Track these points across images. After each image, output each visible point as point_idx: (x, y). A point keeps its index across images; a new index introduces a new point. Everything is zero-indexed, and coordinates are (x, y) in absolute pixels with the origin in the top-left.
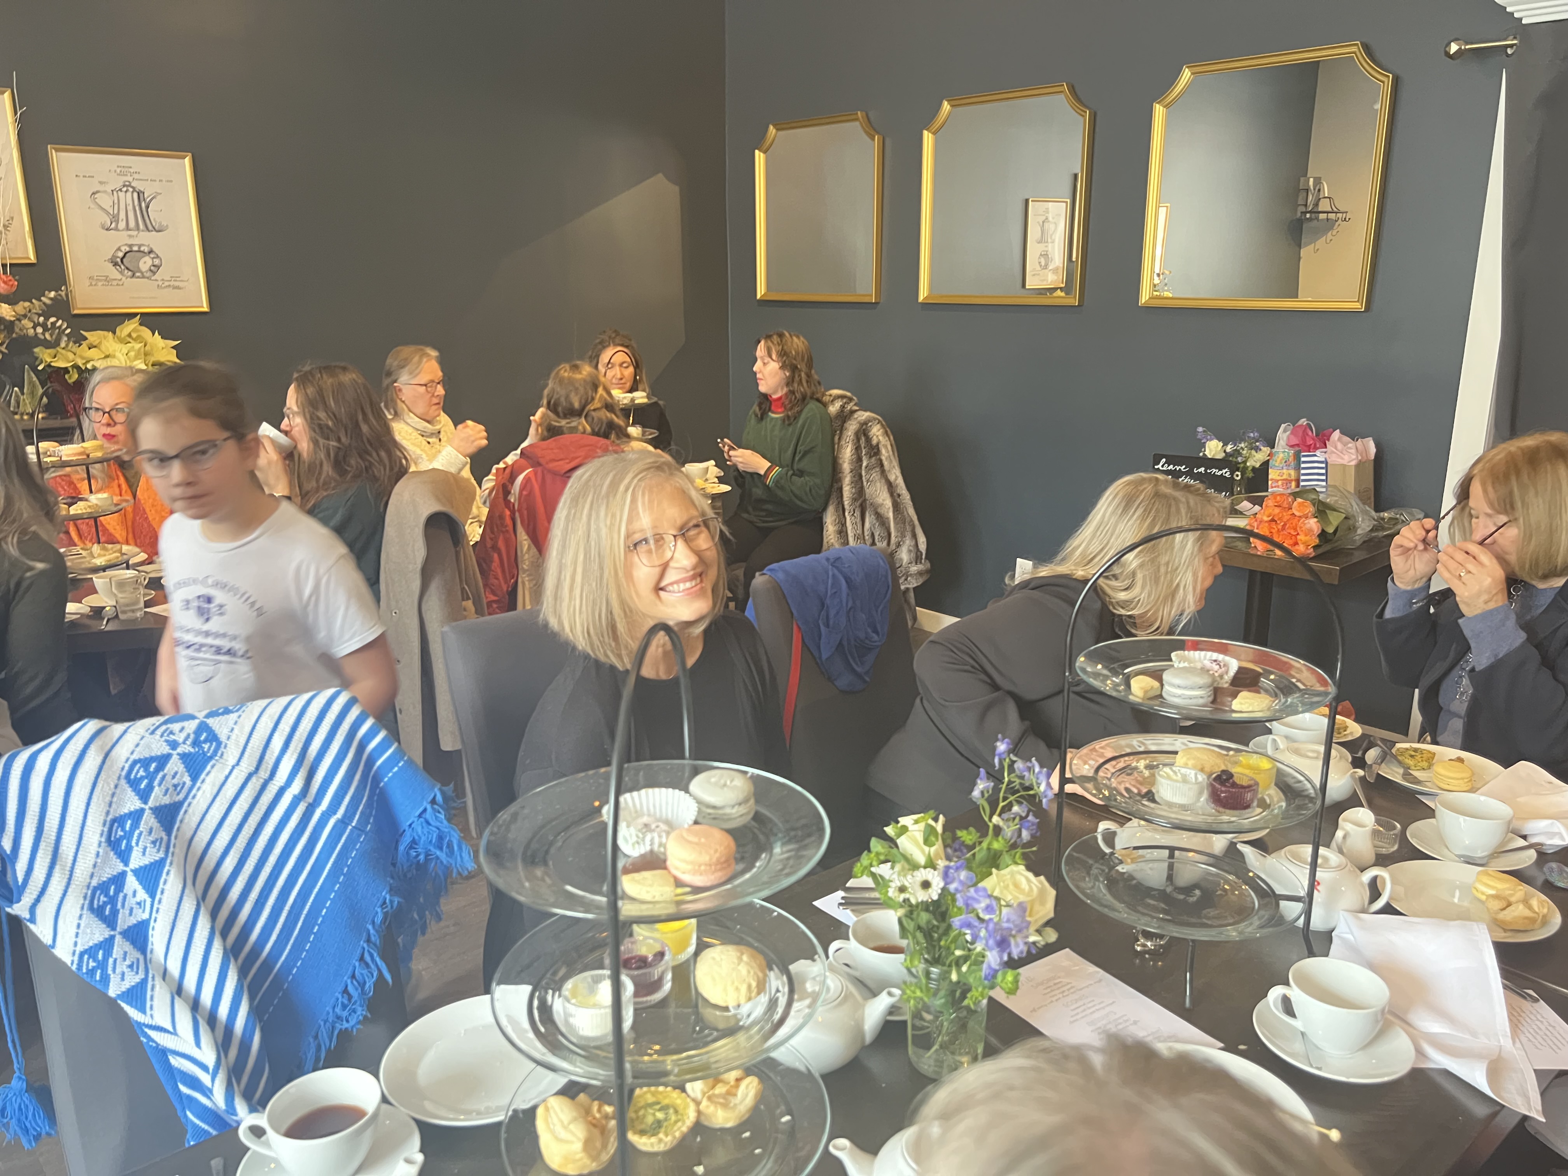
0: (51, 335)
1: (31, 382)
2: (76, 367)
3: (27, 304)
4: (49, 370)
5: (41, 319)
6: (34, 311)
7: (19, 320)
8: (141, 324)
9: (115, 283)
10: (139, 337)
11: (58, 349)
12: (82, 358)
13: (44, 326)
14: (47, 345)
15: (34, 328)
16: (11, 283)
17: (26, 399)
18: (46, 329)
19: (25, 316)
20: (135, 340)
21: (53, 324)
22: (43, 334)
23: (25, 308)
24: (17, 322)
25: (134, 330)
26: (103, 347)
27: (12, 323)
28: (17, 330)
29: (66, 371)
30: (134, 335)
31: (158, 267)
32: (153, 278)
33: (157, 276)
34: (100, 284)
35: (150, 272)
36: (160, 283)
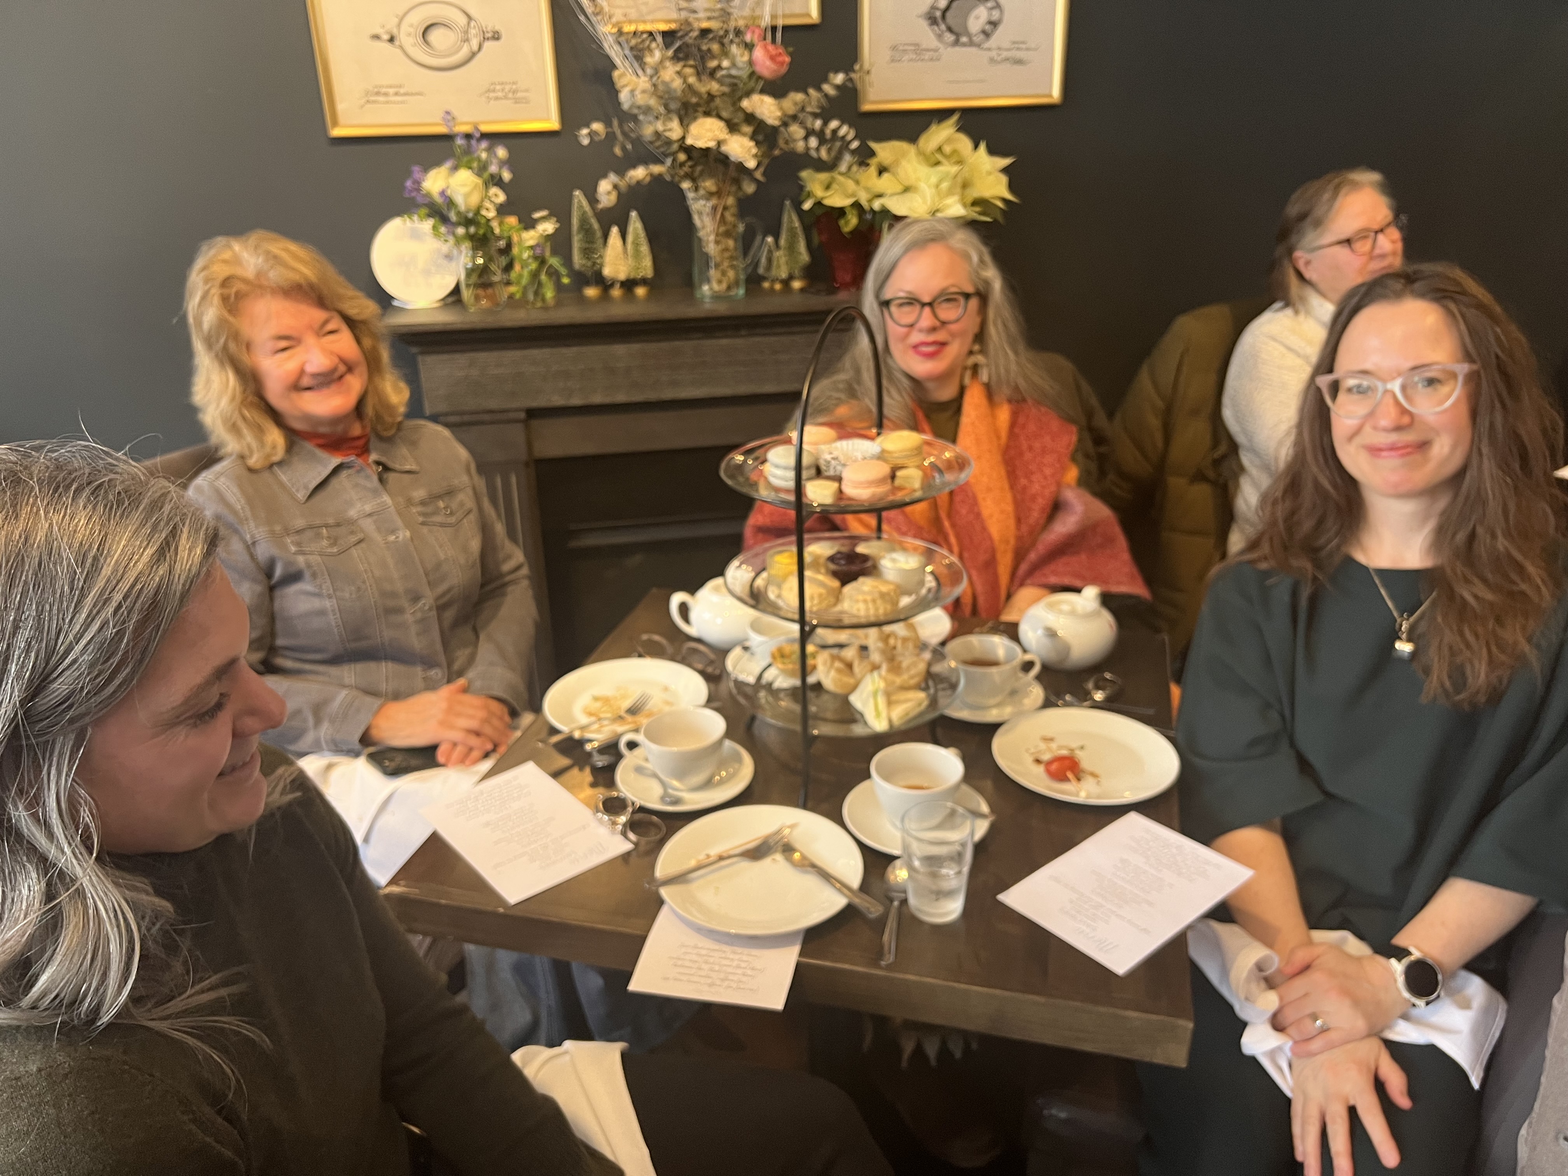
0: (829, 150)
1: (792, 230)
2: (857, 205)
3: (799, 97)
4: (819, 212)
5: (818, 123)
6: (809, 109)
7: (785, 124)
8: (959, 130)
9: (927, 56)
10: (955, 152)
11: (835, 174)
12: (867, 189)
13: (820, 134)
14: (821, 166)
15: (806, 138)
16: (780, 59)
17: (780, 256)
18: (822, 140)
19: (794, 118)
20: (947, 157)
21: (835, 132)
22: (817, 149)
23: (796, 104)
24: (782, 129)
25: (949, 140)
26: (901, 172)
27: (775, 130)
28: (781, 143)
29: (841, 212)
30: (947, 149)
31: (994, 24)
32: (986, 45)
33: (993, 42)
34: (906, 58)
35: (982, 37)
36: (994, 54)
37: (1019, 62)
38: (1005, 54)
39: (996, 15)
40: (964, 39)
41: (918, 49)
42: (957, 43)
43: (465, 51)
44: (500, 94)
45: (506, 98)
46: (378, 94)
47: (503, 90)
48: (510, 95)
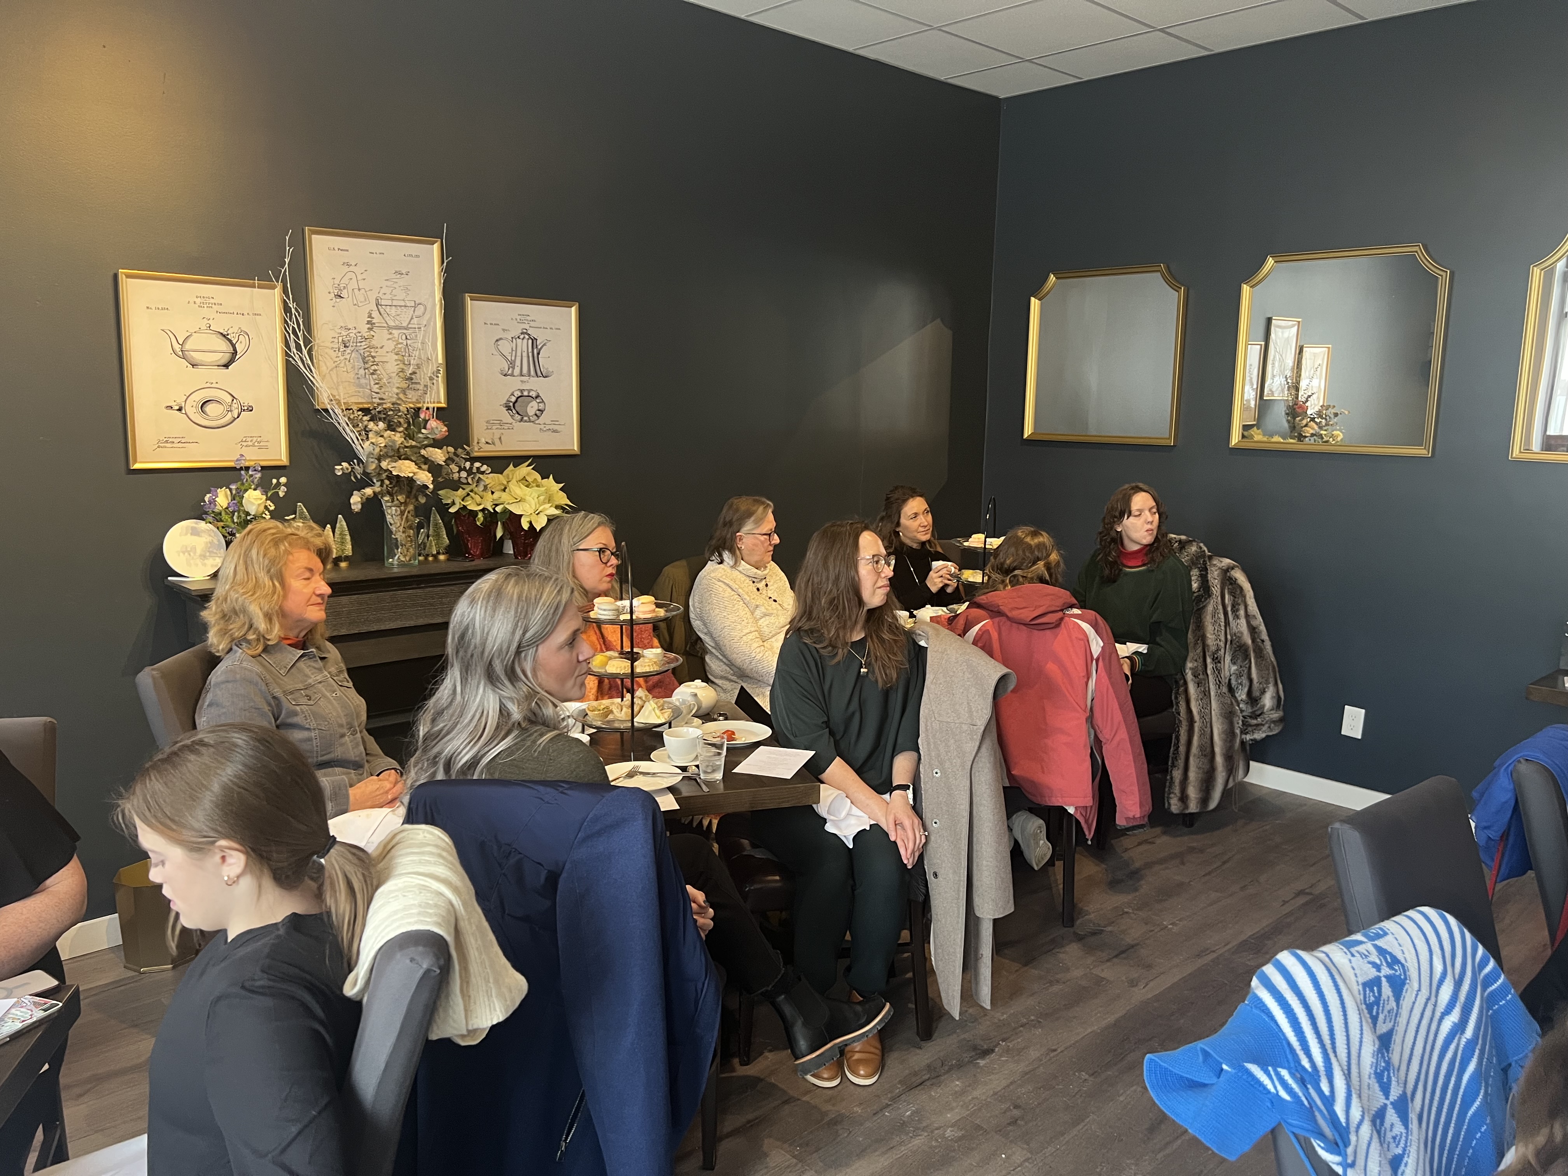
0: (473, 479)
2: (485, 509)
4: (459, 513)
5: (468, 464)
6: (462, 456)
7: (447, 464)
8: (533, 468)
9: (506, 426)
10: (534, 480)
12: (490, 501)
13: (469, 470)
15: (459, 472)
16: (441, 429)
18: (469, 473)
20: (531, 483)
24: (446, 467)
25: (528, 474)
26: (513, 490)
27: (441, 467)
28: (445, 473)
29: (475, 513)
30: (530, 479)
31: (542, 411)
32: (537, 422)
33: (540, 420)
34: (494, 427)
35: (535, 417)
36: (542, 427)
37: (555, 431)
38: (548, 427)
39: (541, 406)
40: (525, 418)
41: (501, 423)
42: (521, 420)
43: (229, 417)
44: (250, 444)
45: (253, 446)
46: (167, 442)
47: (251, 441)
48: (256, 444)
